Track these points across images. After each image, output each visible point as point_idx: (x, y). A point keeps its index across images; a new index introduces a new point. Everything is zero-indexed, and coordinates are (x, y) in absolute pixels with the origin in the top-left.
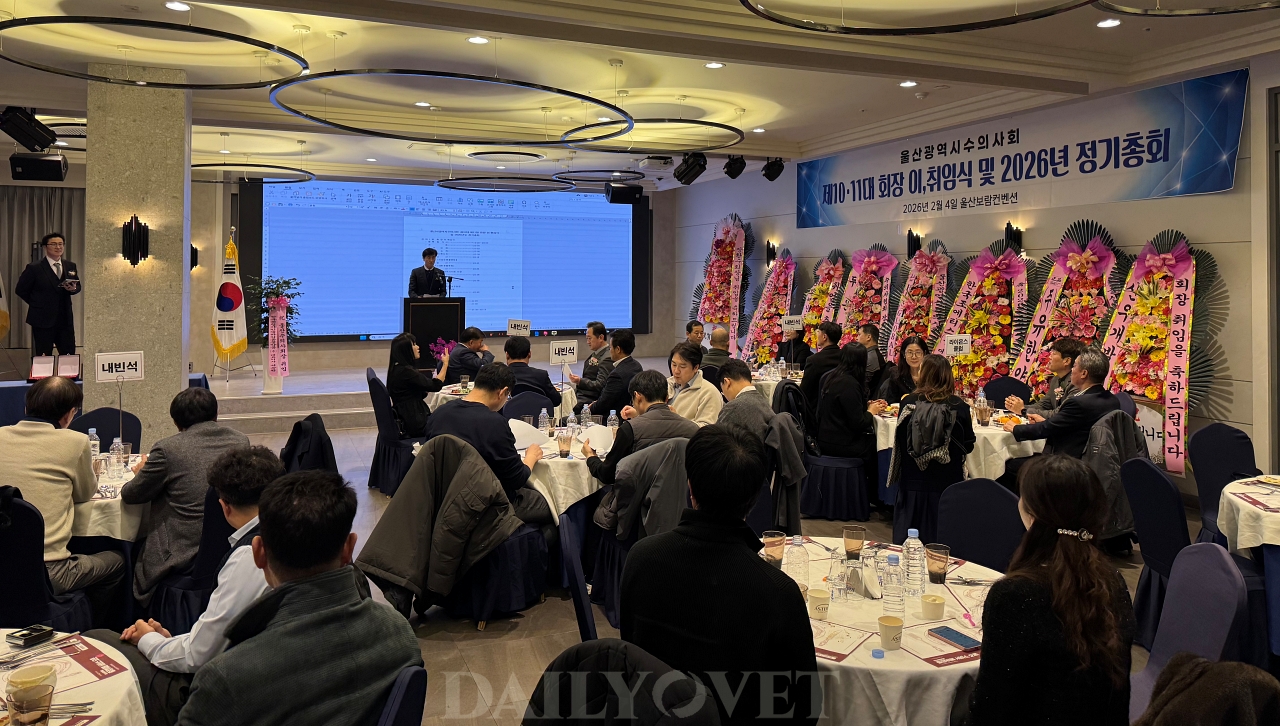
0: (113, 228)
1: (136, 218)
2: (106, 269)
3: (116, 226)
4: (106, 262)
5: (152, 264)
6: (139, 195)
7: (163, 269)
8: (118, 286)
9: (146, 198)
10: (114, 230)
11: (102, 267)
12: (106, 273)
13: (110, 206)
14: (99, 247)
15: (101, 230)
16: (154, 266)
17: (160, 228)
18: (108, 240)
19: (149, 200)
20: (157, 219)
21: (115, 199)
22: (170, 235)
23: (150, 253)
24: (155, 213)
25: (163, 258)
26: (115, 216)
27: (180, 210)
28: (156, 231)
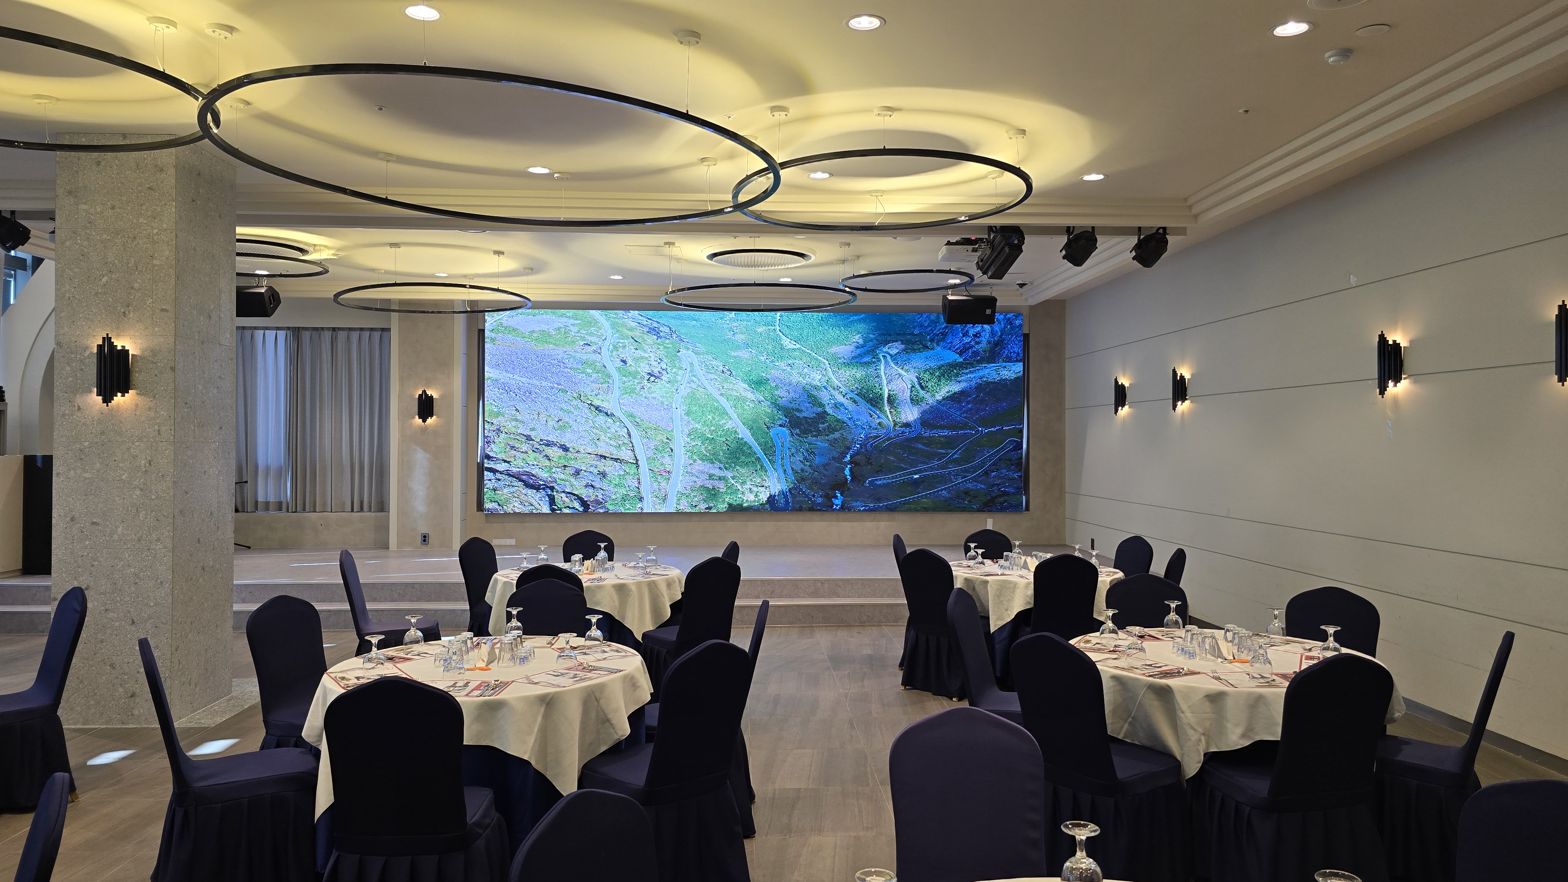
1: (110, 339)
2: (79, 408)
3: (89, 350)
4: (79, 400)
5: (134, 402)
6: (119, 308)
7: (150, 409)
8: (94, 431)
9: (127, 312)
10: (88, 356)
11: (74, 406)
12: (79, 415)
13: (84, 323)
14: (70, 379)
15: (73, 356)
16: (137, 405)
17: (146, 353)
18: (82, 370)
19: (131, 315)
20: (140, 341)
21: (89, 314)
22: (159, 362)
23: (132, 386)
24: (137, 334)
25: (152, 394)
26: (88, 335)
27: (171, 328)
28: (140, 357)
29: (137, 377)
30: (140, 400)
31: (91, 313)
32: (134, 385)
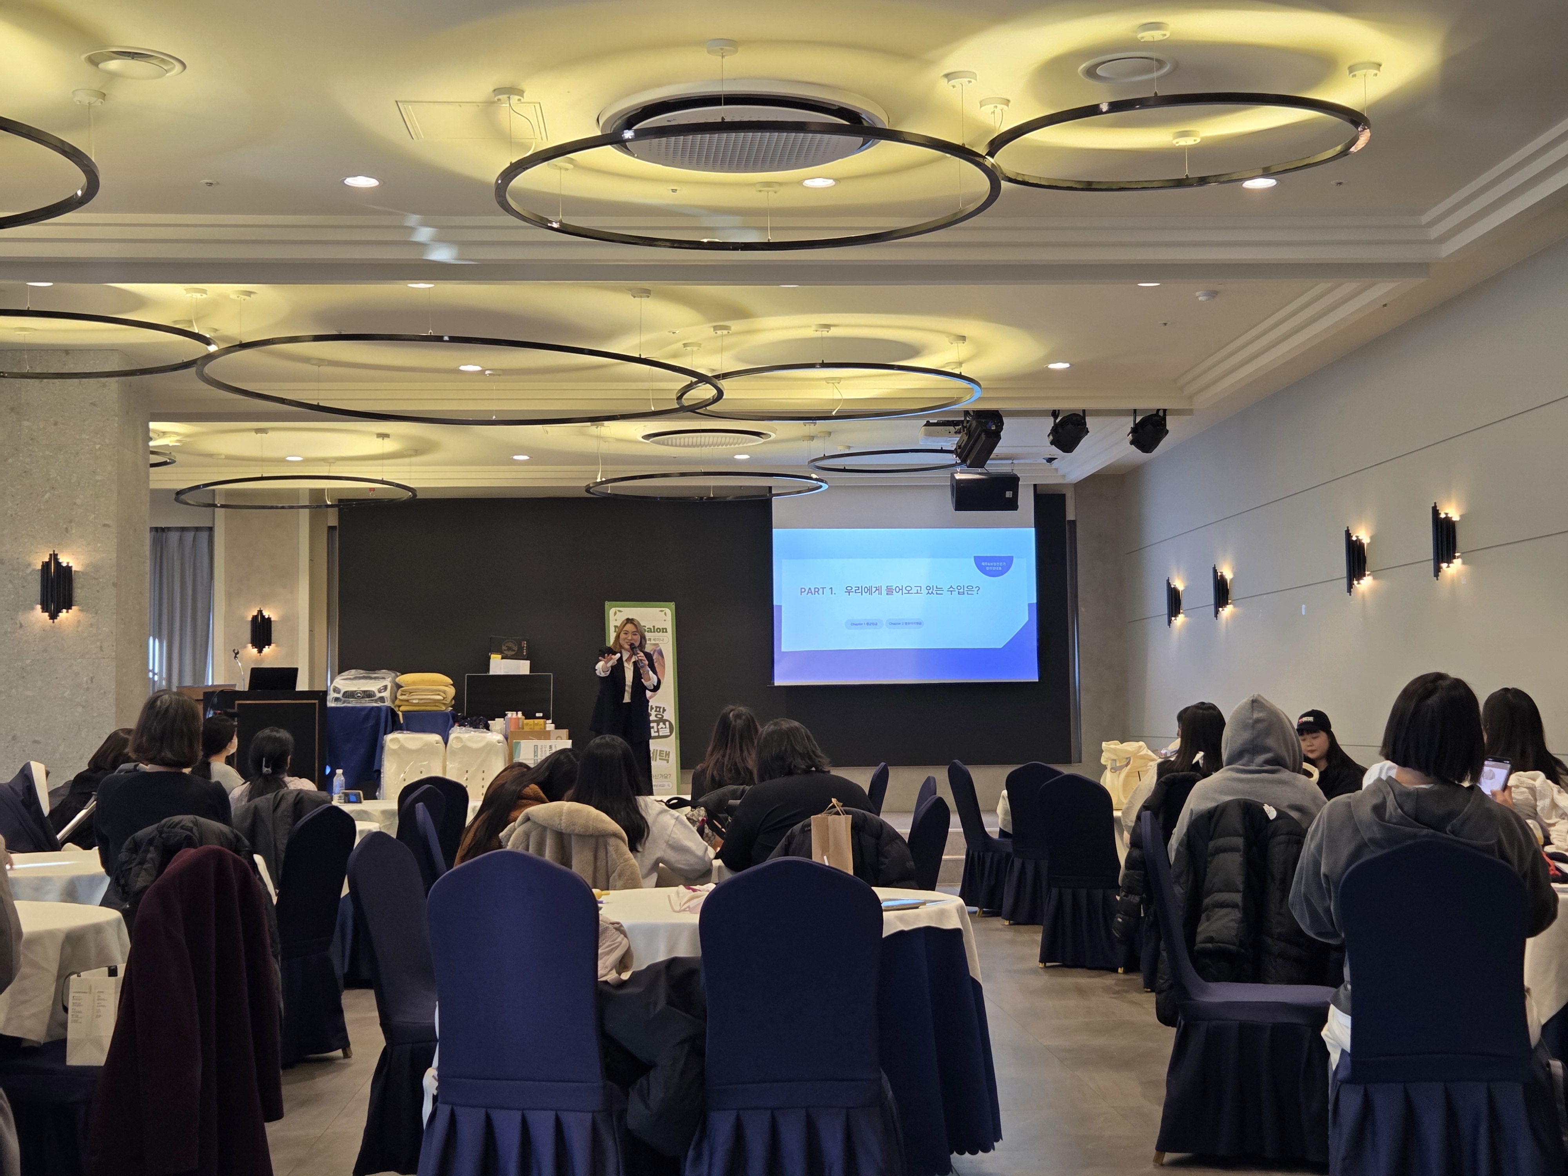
0: (29, 571)
1: (55, 555)
2: (21, 626)
3: (33, 567)
4: (22, 617)
5: (76, 619)
6: (61, 524)
7: (91, 625)
8: (35, 648)
9: (69, 529)
10: (30, 573)
11: (16, 624)
12: (21, 632)
13: (26, 540)
14: (13, 596)
15: (15, 573)
16: (79, 622)
17: (88, 569)
18: (24, 587)
19: (74, 531)
20: (82, 557)
21: (32, 531)
22: (101, 578)
23: (74, 603)
24: (79, 550)
25: (94, 610)
26: (31, 552)
27: (113, 543)
28: (82, 573)
29: (79, 593)
30: (82, 616)
31: (33, 530)
32: (76, 601)
